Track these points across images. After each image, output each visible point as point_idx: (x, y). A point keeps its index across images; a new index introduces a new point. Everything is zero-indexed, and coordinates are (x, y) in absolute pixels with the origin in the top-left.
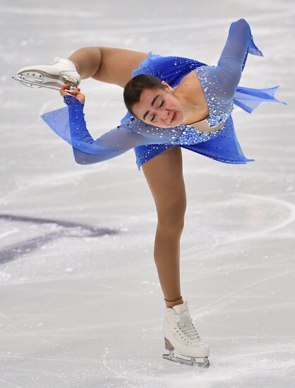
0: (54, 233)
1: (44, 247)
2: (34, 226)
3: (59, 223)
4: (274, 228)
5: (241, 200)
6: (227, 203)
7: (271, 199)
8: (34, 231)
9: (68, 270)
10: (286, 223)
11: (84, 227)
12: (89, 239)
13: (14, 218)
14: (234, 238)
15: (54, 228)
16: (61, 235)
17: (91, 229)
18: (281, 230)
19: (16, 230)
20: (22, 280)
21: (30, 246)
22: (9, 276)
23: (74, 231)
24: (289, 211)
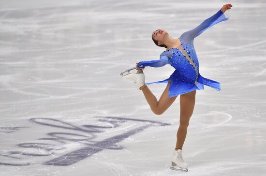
0: (149, 125)
1: (145, 130)
2: (142, 123)
3: (150, 121)
4: (224, 123)
5: (211, 113)
6: (208, 114)
7: (222, 113)
8: (142, 124)
9: (154, 137)
10: (228, 120)
11: (159, 123)
12: (161, 127)
13: (135, 120)
14: (209, 126)
15: (148, 123)
16: (151, 125)
17: (161, 123)
18: (226, 123)
19: (136, 124)
20: (138, 141)
21: (140, 129)
22: (133, 139)
23: (155, 124)
24: (228, 117)
